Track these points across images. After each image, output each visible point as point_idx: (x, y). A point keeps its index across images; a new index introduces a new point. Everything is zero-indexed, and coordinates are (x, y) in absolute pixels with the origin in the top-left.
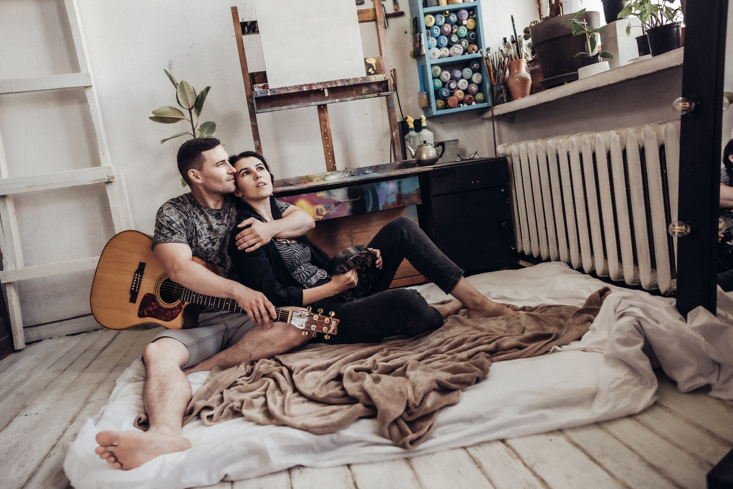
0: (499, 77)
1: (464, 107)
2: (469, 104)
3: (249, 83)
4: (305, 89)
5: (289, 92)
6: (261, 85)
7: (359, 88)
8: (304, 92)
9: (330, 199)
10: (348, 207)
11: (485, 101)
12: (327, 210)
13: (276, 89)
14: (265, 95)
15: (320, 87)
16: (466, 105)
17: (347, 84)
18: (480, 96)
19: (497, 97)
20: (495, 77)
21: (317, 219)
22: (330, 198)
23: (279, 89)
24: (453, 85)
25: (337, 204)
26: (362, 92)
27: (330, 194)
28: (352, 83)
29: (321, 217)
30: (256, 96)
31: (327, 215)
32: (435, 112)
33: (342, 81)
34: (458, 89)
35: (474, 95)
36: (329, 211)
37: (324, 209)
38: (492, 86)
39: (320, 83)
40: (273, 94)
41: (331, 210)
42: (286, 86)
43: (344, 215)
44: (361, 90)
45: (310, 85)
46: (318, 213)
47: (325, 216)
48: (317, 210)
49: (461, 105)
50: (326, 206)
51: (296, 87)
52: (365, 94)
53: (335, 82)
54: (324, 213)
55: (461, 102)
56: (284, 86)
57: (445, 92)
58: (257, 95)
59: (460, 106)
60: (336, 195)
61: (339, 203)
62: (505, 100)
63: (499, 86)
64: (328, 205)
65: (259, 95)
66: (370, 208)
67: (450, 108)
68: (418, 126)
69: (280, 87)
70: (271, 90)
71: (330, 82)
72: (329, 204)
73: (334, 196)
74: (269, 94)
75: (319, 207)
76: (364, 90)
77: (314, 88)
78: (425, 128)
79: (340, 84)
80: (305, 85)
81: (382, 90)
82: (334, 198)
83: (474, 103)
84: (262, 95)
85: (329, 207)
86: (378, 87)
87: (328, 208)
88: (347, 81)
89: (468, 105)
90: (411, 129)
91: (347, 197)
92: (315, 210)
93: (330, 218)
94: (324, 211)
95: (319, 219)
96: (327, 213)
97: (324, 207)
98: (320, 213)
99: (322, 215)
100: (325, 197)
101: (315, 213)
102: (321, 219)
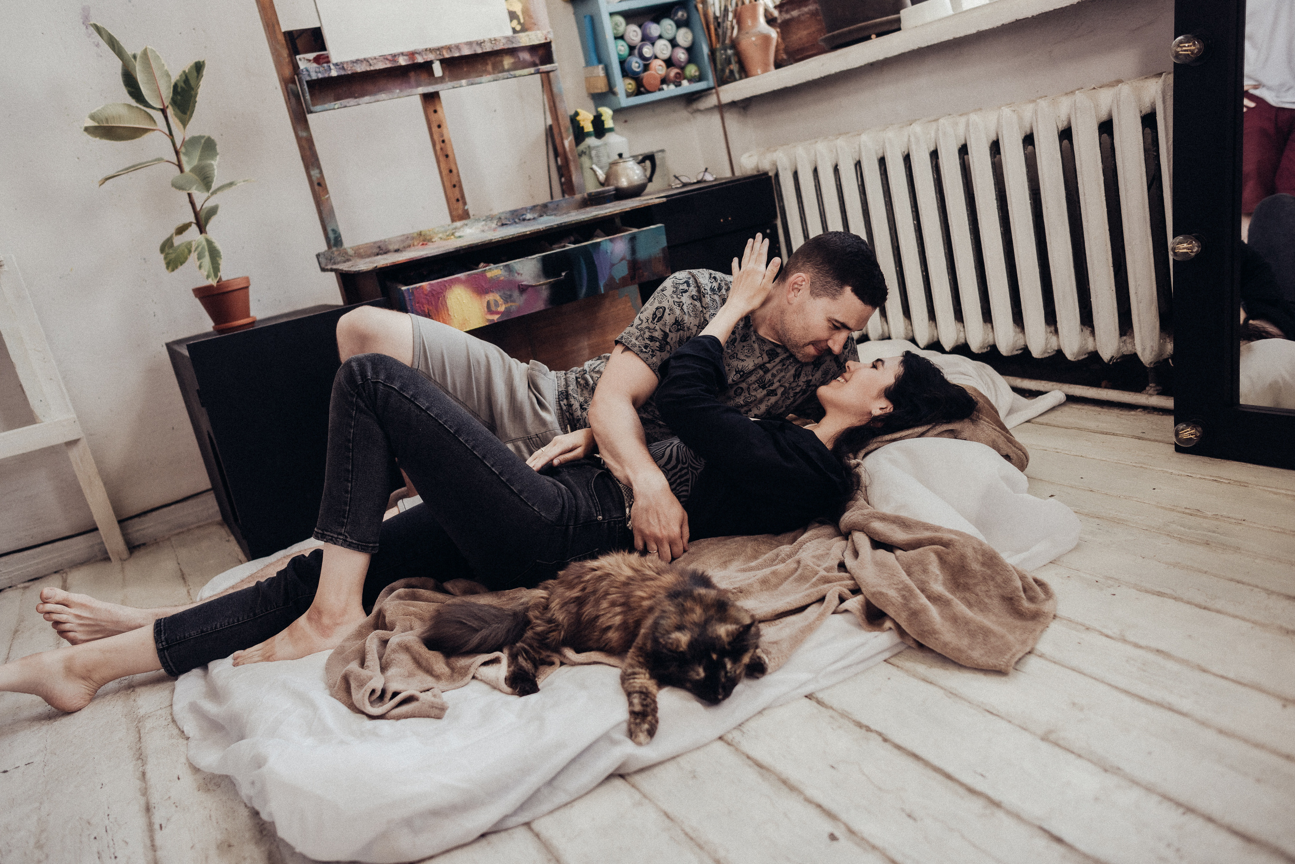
0: (725, 34)
1: (670, 90)
2: (678, 85)
3: (285, 53)
4: (402, 61)
5: (372, 68)
6: (311, 56)
7: (498, 59)
8: (401, 67)
9: (511, 281)
10: (545, 293)
11: (700, 78)
12: (506, 301)
13: (347, 62)
14: (326, 75)
15: (430, 57)
16: (672, 87)
17: (479, 51)
18: (692, 70)
19: (723, 70)
20: (717, 35)
21: (488, 320)
22: (511, 278)
23: (353, 62)
24: (647, 51)
25: (523, 289)
26: (503, 66)
27: (509, 271)
28: (488, 48)
29: (496, 318)
30: (308, 79)
31: (507, 311)
32: (625, 102)
33: (470, 44)
34: (656, 57)
35: (683, 68)
36: (509, 304)
37: (501, 301)
38: (713, 52)
39: (431, 50)
40: (343, 73)
41: (513, 302)
42: (367, 56)
43: (537, 309)
44: (502, 62)
45: (412, 54)
46: (490, 311)
47: (502, 313)
48: (488, 303)
49: (665, 86)
50: (504, 293)
51: (385, 58)
52: (508, 70)
53: (458, 47)
54: (502, 308)
55: (664, 81)
56: (361, 57)
57: (635, 64)
58: (309, 75)
59: (662, 89)
60: (521, 272)
61: (528, 287)
62: (737, 76)
63: (725, 50)
64: (508, 293)
65: (314, 77)
66: (584, 291)
67: (648, 92)
68: (600, 129)
69: (354, 58)
70: (336, 65)
71: (449, 48)
72: (510, 290)
73: (518, 274)
74: (334, 73)
75: (491, 297)
76: (507, 62)
77: (420, 60)
78: (611, 130)
79: (466, 52)
80: (402, 54)
81: (538, 62)
82: (519, 278)
83: (685, 83)
84: (320, 76)
85: (511, 296)
86: (532, 55)
87: (507, 298)
88: (480, 44)
89: (676, 86)
90: (588, 134)
91: (541, 273)
92: (485, 305)
93: (513, 316)
94: (502, 305)
95: (493, 320)
96: (506, 308)
97: (500, 296)
98: (493, 308)
99: (497, 313)
100: (502, 278)
101: (486, 310)
102: (496, 320)
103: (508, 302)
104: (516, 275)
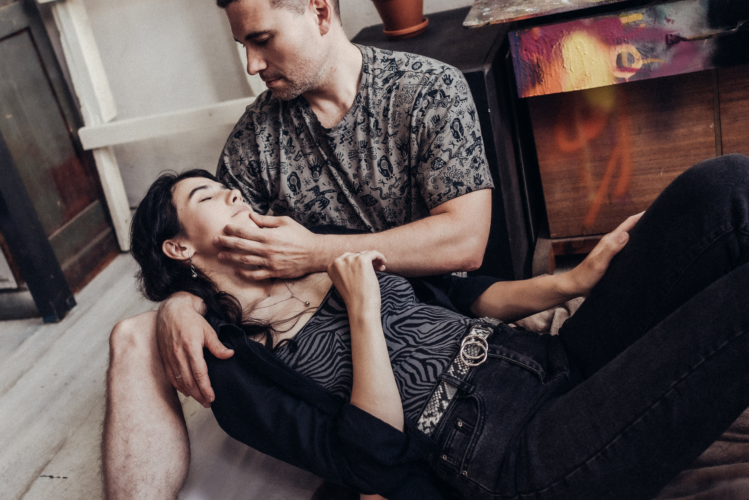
9: (656, 30)
10: (706, 49)
12: (645, 56)
21: (617, 79)
22: (657, 25)
25: (674, 41)
27: (657, 16)
29: (627, 76)
31: (646, 69)
36: (649, 60)
37: (637, 55)
41: (656, 57)
43: (692, 70)
46: (620, 65)
47: (638, 72)
48: (619, 56)
50: (645, 46)
54: (638, 65)
60: (673, 18)
61: (680, 39)
64: (650, 45)
72: (653, 42)
73: (669, 21)
75: (624, 49)
82: (668, 27)
85: (653, 50)
87: (646, 52)
91: (704, 21)
92: (615, 58)
93: (653, 76)
94: (638, 60)
95: (624, 79)
96: (644, 65)
97: (637, 48)
98: (626, 64)
99: (630, 70)
100: (643, 25)
101: (614, 65)
102: (629, 79)
103: (647, 57)
104: (665, 22)
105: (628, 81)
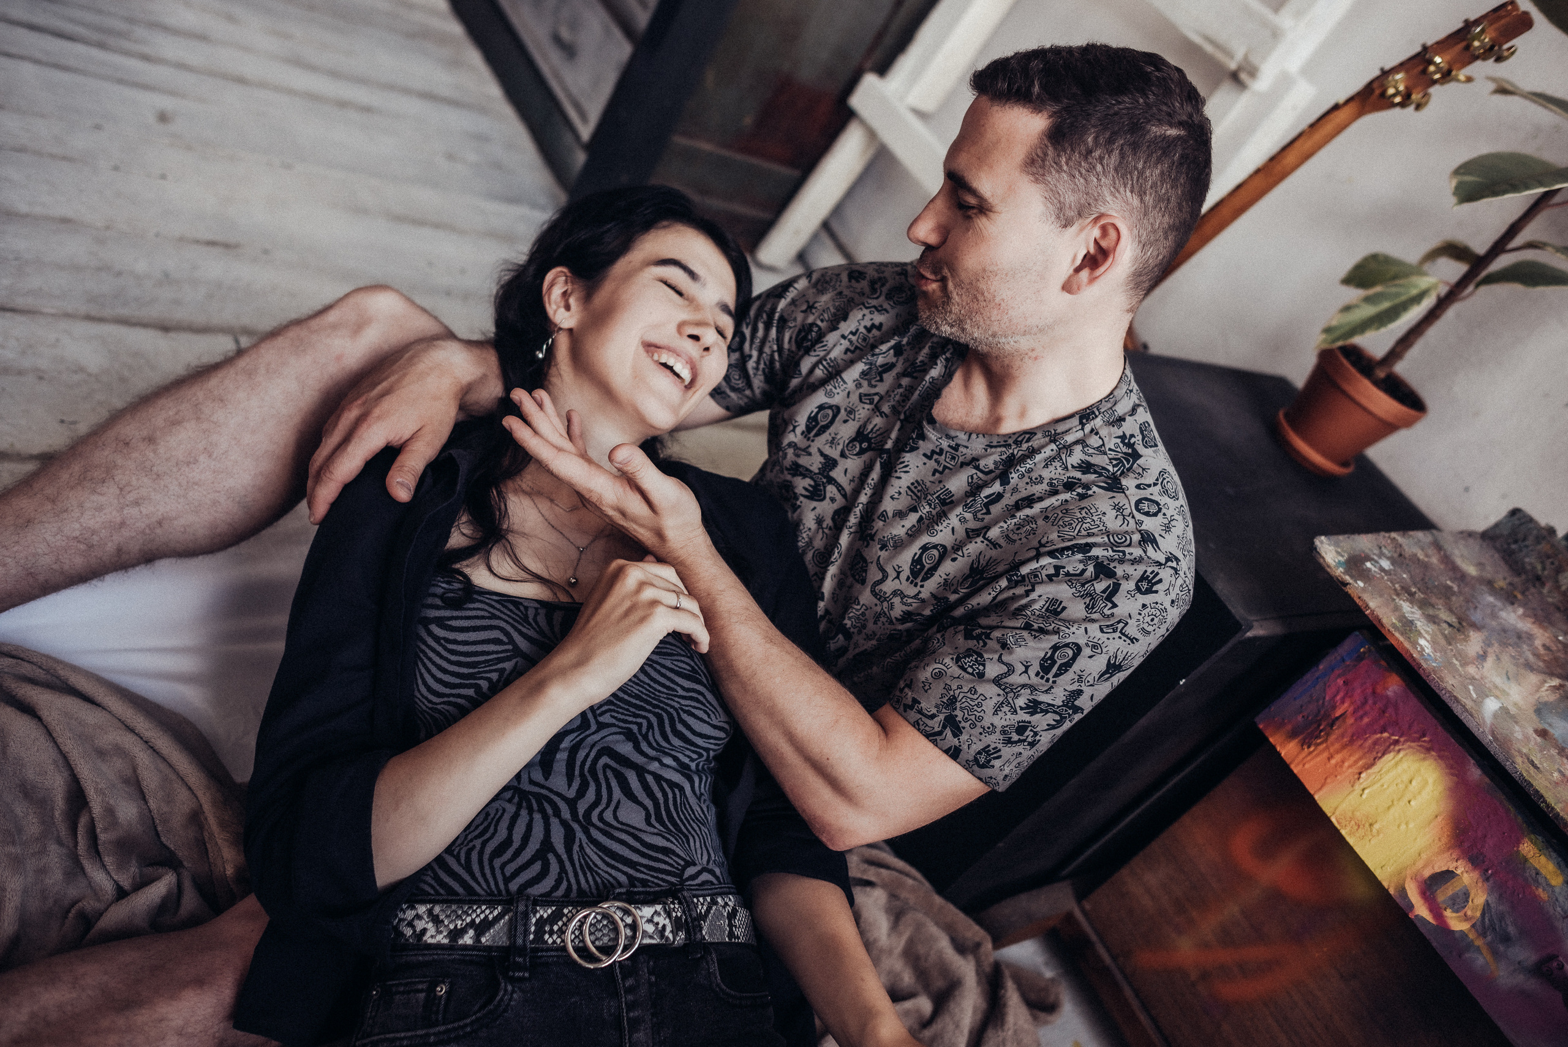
12: (1482, 928)
21: (1403, 891)
29: (1421, 910)
31: (1458, 943)
36: (1480, 943)
37: (1474, 910)
41: (1493, 953)
46: (1432, 884)
47: (1443, 928)
48: (1447, 876)
50: (1502, 918)
54: (1457, 924)
64: (1511, 930)
75: (1467, 876)
85: (1506, 939)
87: (1487, 925)
92: (1439, 868)
93: (1453, 965)
94: (1466, 918)
95: (1411, 906)
96: (1464, 935)
97: (1487, 904)
98: (1443, 895)
99: (1436, 910)
100: (1541, 894)
101: (1427, 873)
102: (1417, 916)
103: (1483, 934)
105: (1411, 916)
